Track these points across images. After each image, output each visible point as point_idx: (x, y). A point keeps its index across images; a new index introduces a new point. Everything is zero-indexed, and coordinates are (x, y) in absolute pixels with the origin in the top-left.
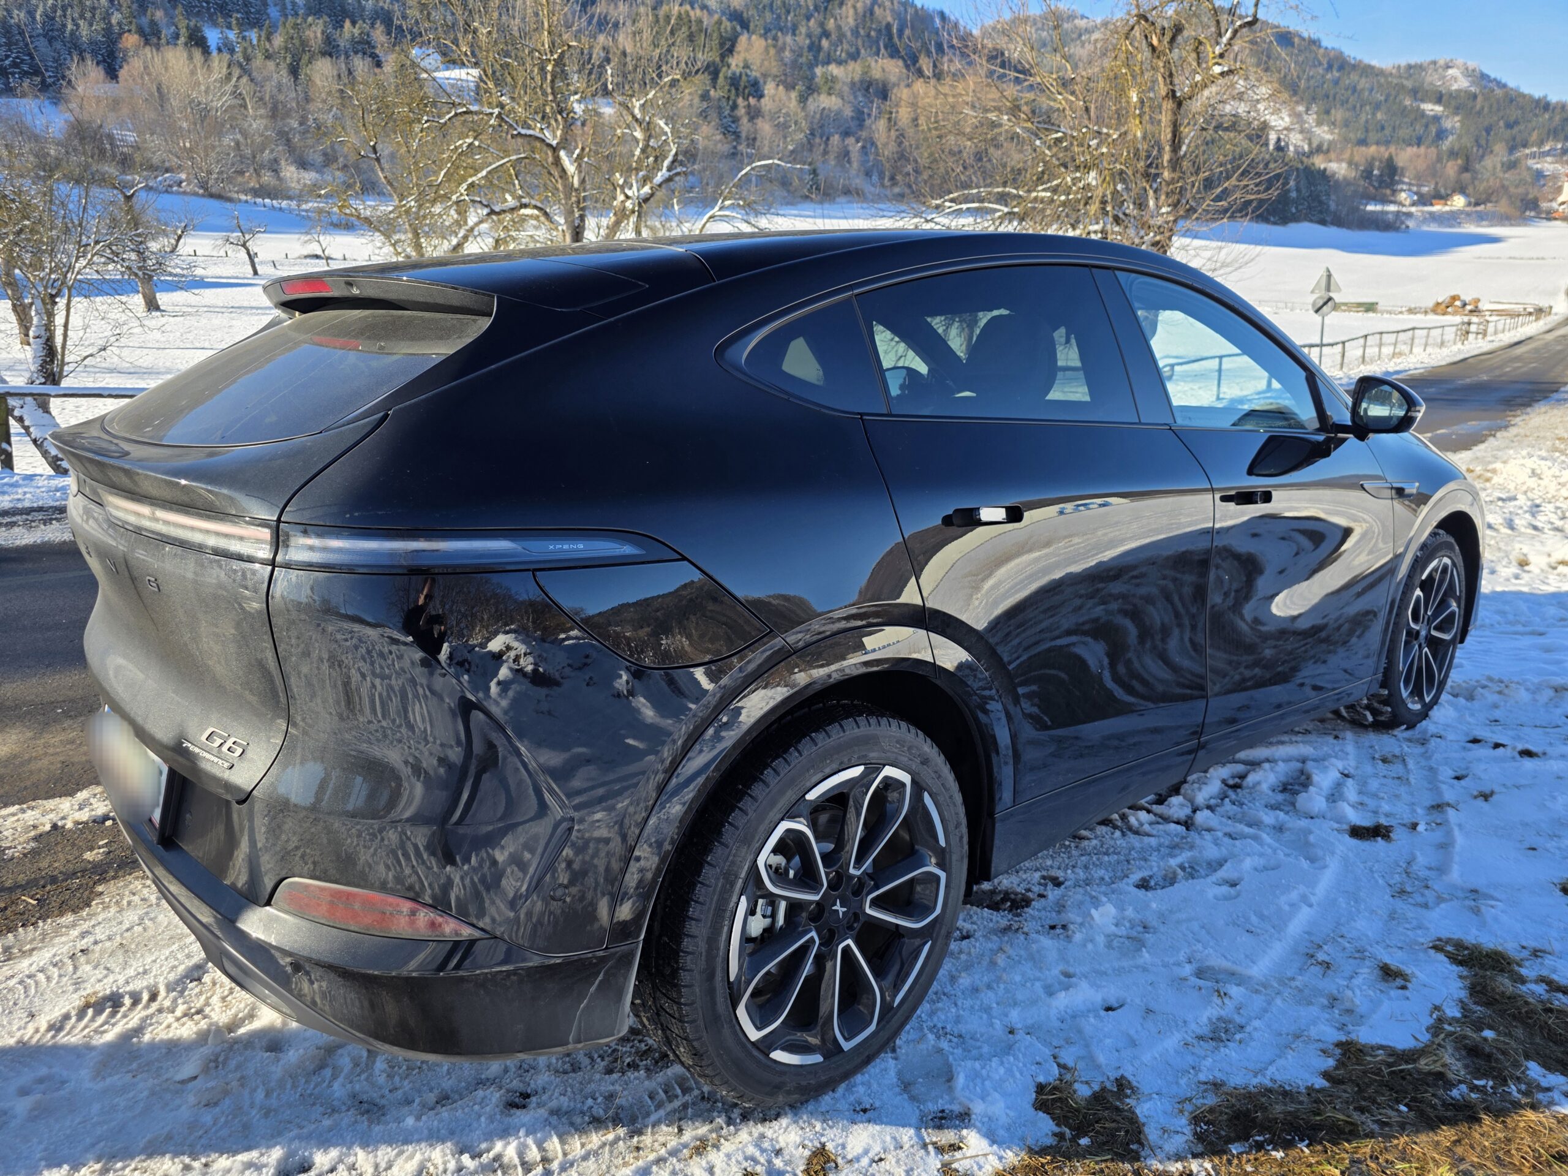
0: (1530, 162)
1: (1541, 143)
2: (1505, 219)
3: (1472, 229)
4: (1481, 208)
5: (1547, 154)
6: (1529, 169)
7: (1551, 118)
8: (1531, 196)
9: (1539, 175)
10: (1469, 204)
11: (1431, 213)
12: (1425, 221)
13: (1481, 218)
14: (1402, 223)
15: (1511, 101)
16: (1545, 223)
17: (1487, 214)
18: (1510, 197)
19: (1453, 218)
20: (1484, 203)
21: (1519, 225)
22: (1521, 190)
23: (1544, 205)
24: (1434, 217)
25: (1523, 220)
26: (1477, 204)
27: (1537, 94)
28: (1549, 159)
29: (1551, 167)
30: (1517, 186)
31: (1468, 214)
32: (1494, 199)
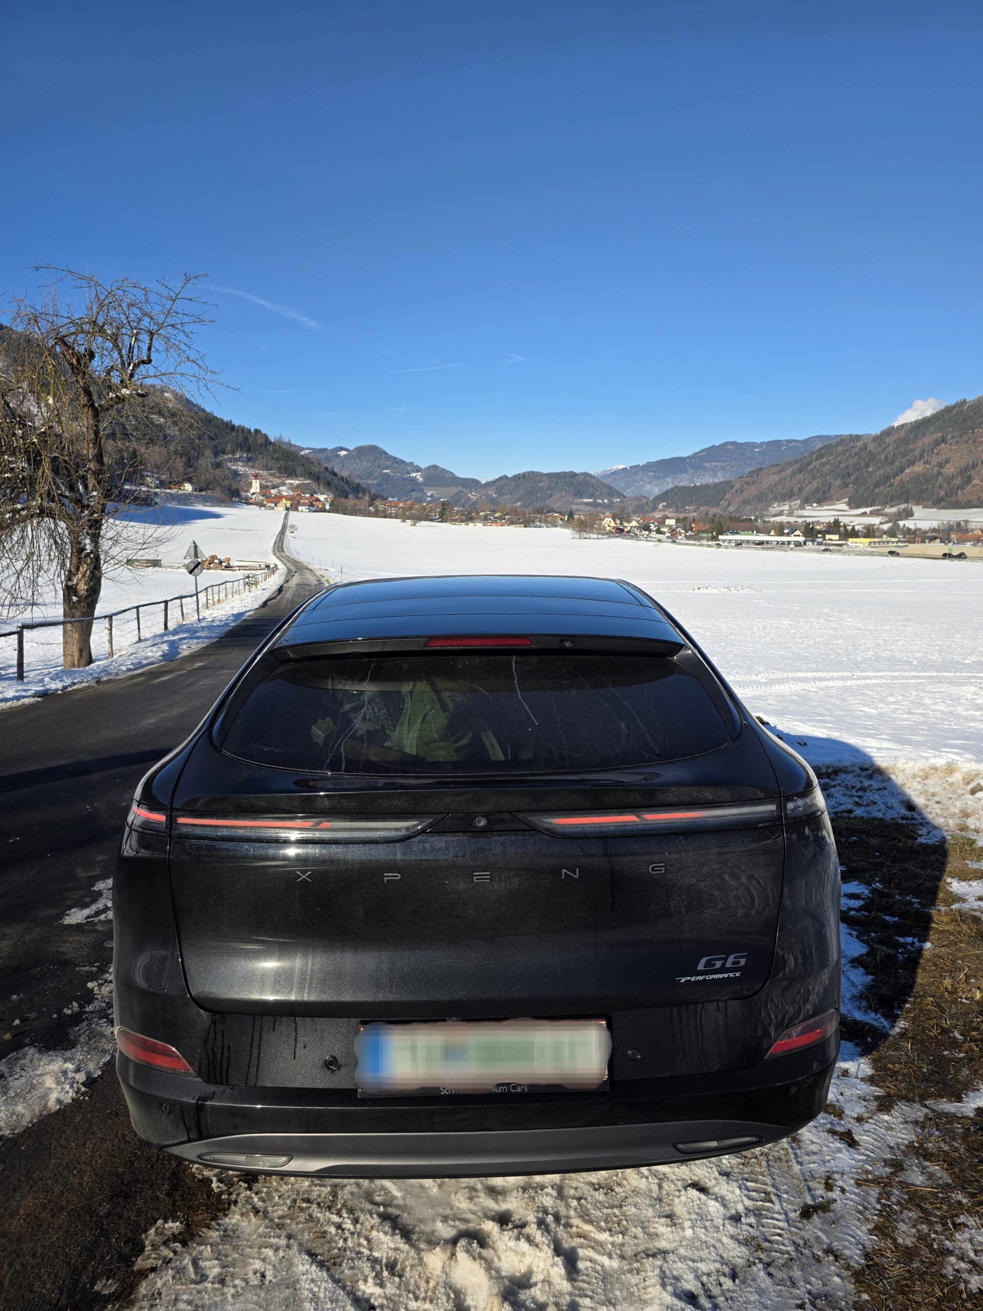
0: (229, 464)
1: (233, 453)
2: (220, 502)
3: (200, 507)
4: (204, 493)
5: (239, 460)
6: (229, 469)
7: (237, 436)
8: (233, 488)
9: (236, 473)
10: (195, 490)
11: (171, 494)
12: (167, 500)
13: (205, 500)
14: (152, 500)
15: (210, 422)
16: (245, 506)
17: (209, 497)
18: (221, 487)
19: (185, 499)
20: (205, 490)
21: (230, 507)
22: (226, 483)
23: (243, 494)
24: (173, 498)
25: (231, 504)
26: (201, 490)
27: (226, 419)
28: (240, 463)
29: (242, 469)
30: (223, 480)
31: (196, 497)
32: (211, 486)
